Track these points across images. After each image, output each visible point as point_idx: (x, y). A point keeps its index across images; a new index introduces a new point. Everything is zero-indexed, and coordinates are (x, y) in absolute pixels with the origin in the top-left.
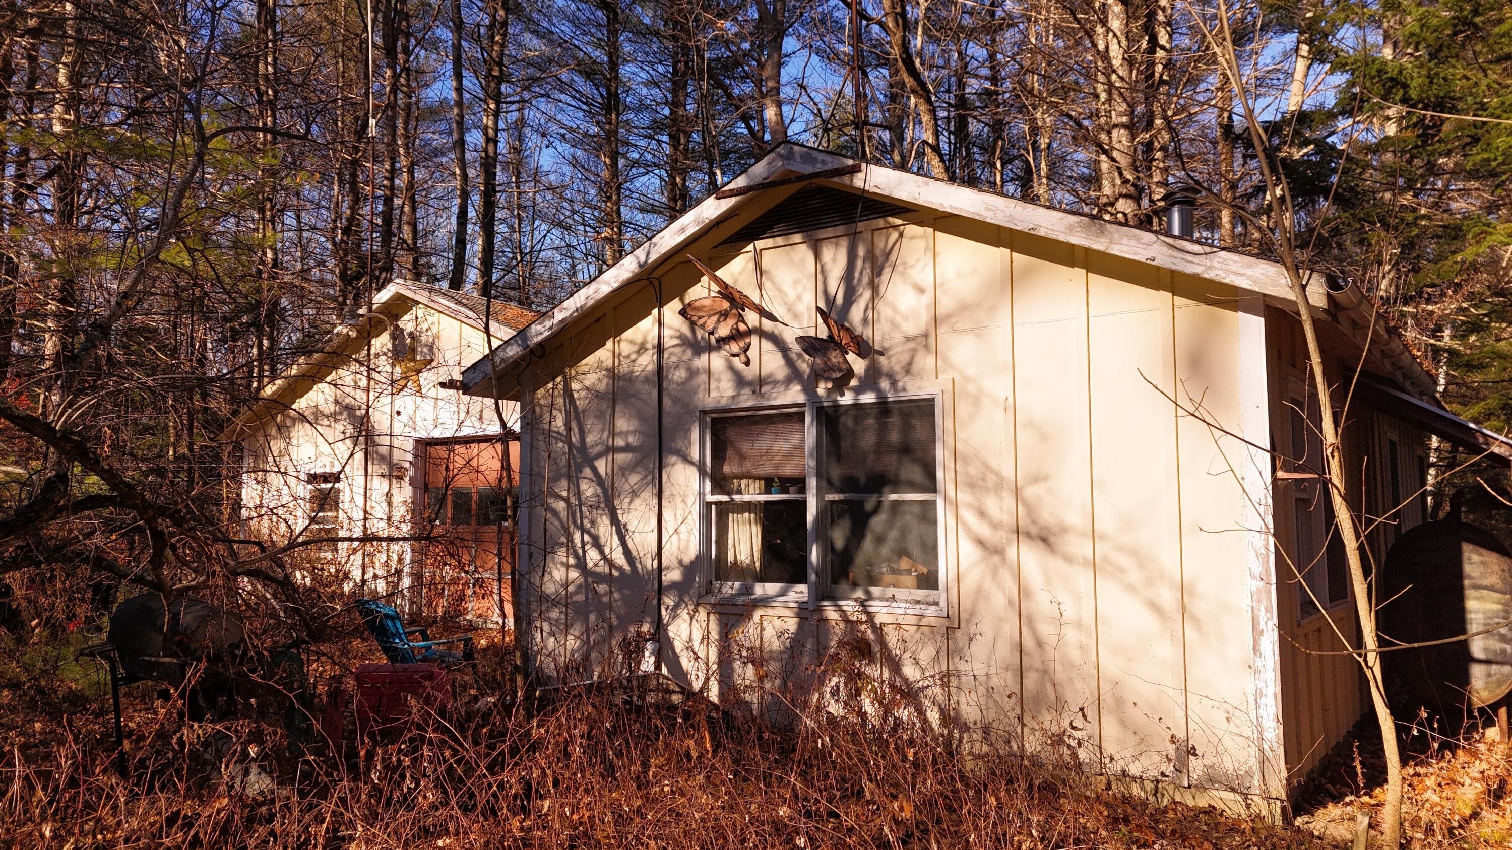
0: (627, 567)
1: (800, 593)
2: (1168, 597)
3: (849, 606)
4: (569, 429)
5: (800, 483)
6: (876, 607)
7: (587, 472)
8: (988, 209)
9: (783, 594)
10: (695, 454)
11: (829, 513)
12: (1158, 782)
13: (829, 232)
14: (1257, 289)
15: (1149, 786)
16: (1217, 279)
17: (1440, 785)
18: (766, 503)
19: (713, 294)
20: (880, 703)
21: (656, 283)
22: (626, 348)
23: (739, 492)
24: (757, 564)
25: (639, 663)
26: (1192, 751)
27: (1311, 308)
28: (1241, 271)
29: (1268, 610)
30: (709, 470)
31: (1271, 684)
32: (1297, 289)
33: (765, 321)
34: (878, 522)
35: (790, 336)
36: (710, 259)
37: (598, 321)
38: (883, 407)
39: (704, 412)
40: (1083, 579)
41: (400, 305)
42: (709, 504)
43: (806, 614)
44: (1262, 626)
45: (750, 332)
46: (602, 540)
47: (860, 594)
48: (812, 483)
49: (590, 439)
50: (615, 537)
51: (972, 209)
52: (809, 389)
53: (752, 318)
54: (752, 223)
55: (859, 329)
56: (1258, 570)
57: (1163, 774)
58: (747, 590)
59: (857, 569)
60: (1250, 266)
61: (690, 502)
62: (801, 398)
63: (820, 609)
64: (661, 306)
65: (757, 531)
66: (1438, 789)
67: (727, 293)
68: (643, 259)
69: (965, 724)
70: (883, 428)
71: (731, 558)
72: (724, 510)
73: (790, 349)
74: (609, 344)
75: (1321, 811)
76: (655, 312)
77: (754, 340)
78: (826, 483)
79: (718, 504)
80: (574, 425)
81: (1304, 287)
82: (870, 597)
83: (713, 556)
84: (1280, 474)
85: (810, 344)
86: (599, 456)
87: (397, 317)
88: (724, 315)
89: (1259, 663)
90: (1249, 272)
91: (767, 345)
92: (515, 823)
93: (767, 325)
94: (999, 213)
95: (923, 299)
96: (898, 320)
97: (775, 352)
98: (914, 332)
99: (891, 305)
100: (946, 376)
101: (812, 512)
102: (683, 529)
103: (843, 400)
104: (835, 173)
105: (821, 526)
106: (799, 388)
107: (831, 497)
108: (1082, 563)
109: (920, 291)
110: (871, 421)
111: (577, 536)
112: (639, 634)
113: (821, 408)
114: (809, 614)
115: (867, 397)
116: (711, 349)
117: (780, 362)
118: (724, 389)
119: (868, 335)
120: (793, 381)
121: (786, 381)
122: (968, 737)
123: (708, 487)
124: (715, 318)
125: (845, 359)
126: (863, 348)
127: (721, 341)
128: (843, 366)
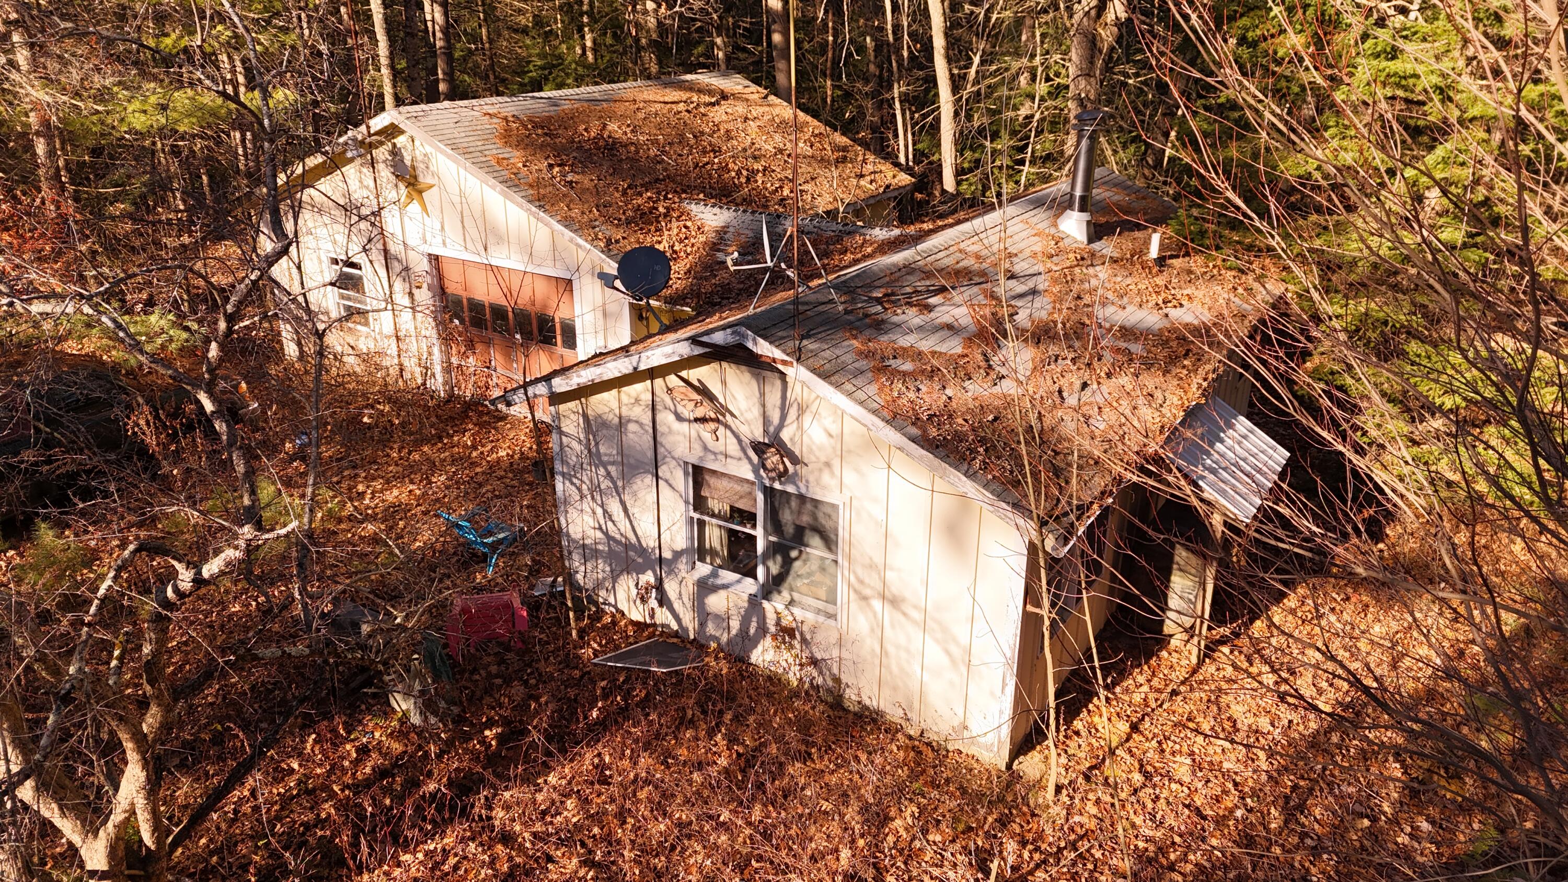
0: (635, 540)
1: (749, 586)
2: (958, 653)
3: (779, 604)
4: (588, 440)
5: (752, 520)
6: (795, 608)
7: (602, 471)
8: (873, 425)
9: (740, 582)
10: (681, 487)
11: (771, 551)
12: (947, 737)
13: (769, 374)
15: (942, 738)
18: (731, 529)
22: (625, 398)
24: (725, 556)
25: (648, 600)
26: (966, 728)
28: (1012, 518)
30: (691, 501)
31: (1008, 709)
33: (728, 416)
34: (799, 564)
35: (744, 434)
38: (802, 498)
39: (686, 463)
40: (916, 635)
41: (396, 131)
42: (692, 517)
44: (1007, 682)
45: (718, 421)
46: (616, 519)
48: (760, 526)
49: (603, 451)
50: (626, 519)
51: (863, 421)
52: (756, 472)
55: (788, 445)
57: (949, 734)
58: (715, 574)
61: (678, 514)
62: (750, 475)
63: (761, 603)
64: (653, 380)
65: (724, 536)
68: (635, 364)
69: (847, 684)
70: (801, 511)
71: (707, 546)
72: (702, 524)
73: (742, 443)
74: (614, 392)
75: (1031, 754)
76: (649, 382)
77: (721, 427)
78: (768, 531)
79: (698, 519)
80: (592, 439)
83: (696, 543)
85: (758, 446)
86: (610, 463)
87: (393, 139)
88: (698, 404)
90: (1016, 520)
91: (728, 433)
93: (729, 419)
94: (880, 431)
95: (832, 441)
96: (814, 448)
97: (735, 441)
98: (823, 459)
99: (810, 437)
100: (847, 494)
101: (760, 546)
102: (674, 528)
103: (777, 486)
104: (774, 360)
105: (766, 556)
106: (749, 467)
107: (773, 539)
108: (915, 622)
109: (830, 436)
110: (794, 503)
111: (599, 511)
112: (648, 583)
113: (765, 487)
114: (754, 602)
115: (790, 489)
116: (690, 421)
117: (738, 447)
118: (698, 451)
119: (797, 453)
120: (746, 461)
121: (740, 459)
122: (848, 691)
123: (691, 507)
124: (693, 403)
125: (783, 462)
126: (795, 461)
127: (696, 420)
128: (781, 467)
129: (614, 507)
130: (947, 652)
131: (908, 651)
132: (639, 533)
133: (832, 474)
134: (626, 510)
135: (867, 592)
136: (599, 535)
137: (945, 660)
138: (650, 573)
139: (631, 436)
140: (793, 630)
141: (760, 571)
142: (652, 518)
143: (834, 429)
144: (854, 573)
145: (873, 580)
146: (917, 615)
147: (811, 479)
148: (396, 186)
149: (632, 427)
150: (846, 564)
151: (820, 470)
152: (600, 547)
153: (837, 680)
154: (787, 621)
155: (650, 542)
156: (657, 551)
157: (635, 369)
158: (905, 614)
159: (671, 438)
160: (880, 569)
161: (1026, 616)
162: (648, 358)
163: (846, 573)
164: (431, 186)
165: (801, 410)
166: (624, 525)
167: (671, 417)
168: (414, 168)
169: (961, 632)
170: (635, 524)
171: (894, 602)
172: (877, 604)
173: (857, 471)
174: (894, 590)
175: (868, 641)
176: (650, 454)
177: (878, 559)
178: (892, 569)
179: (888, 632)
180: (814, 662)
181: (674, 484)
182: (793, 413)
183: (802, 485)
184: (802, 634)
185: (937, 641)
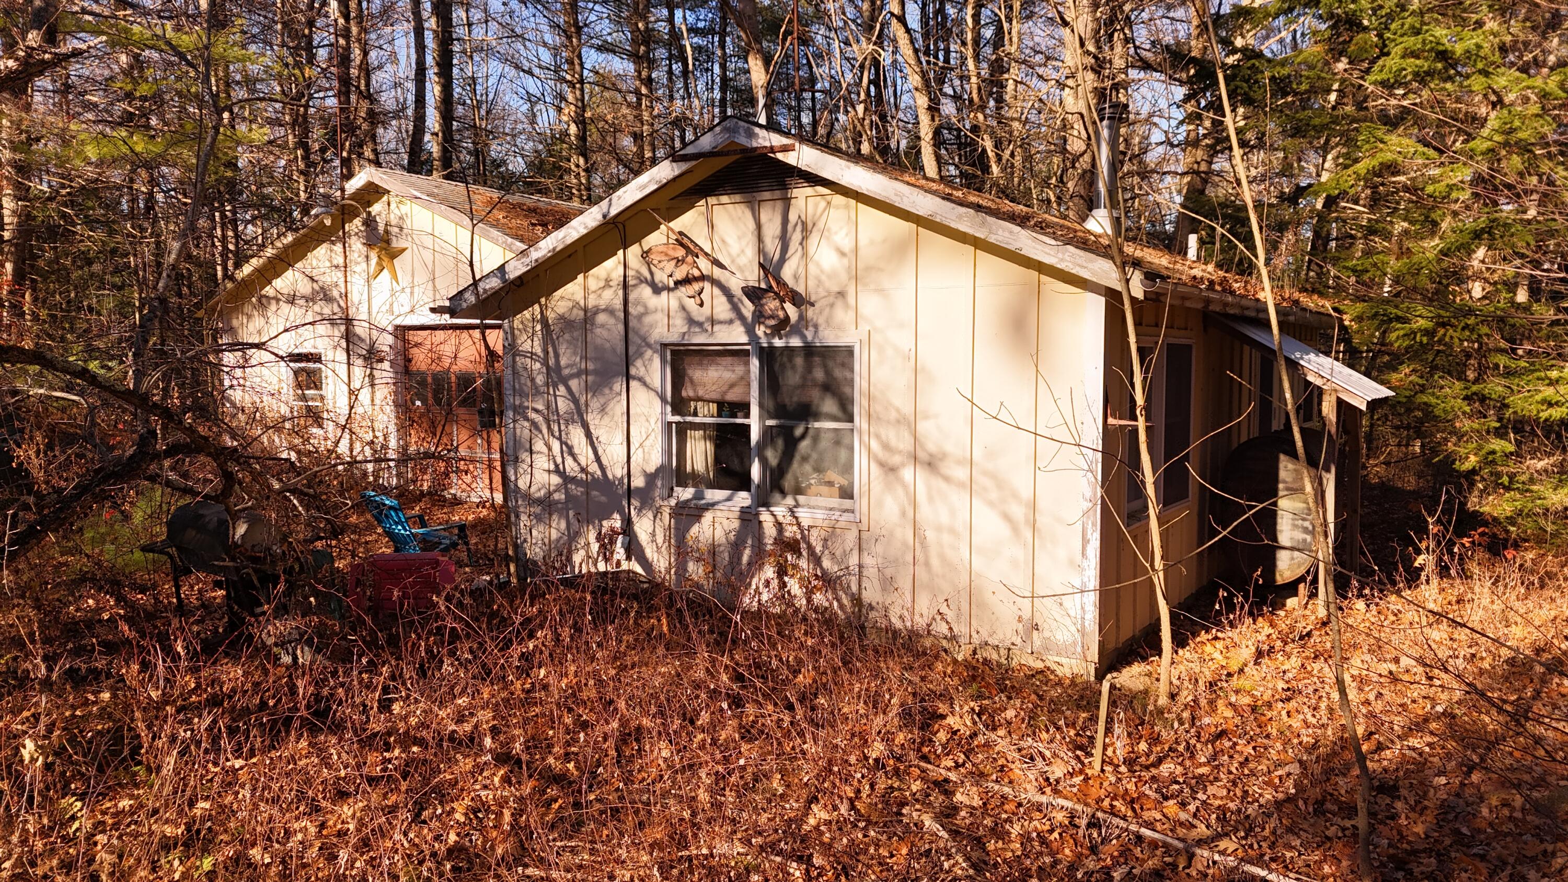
0: (599, 473)
1: (743, 499)
2: (1019, 512)
3: (780, 511)
4: (546, 352)
5: (744, 408)
6: (802, 513)
7: (562, 390)
8: (896, 195)
9: (729, 499)
10: (656, 383)
11: (768, 434)
12: (1009, 649)
13: (767, 195)
14: (1094, 280)
15: (1003, 652)
16: (1067, 269)
17: (1227, 648)
18: (718, 424)
19: (671, 241)
20: (807, 588)
21: (621, 227)
22: (593, 284)
23: (695, 414)
24: (711, 474)
25: (612, 553)
26: (1036, 627)
27: (1133, 300)
28: (1085, 264)
29: (1094, 524)
30: (669, 399)
31: (1092, 579)
32: (1123, 282)
33: (716, 269)
34: (804, 445)
35: (736, 285)
36: (668, 209)
37: (569, 256)
38: (809, 350)
39: (664, 346)
40: (959, 499)
41: (372, 192)
42: (670, 424)
43: (747, 517)
44: (1089, 536)
45: (703, 278)
46: (576, 450)
47: (789, 501)
48: (755, 410)
49: (563, 362)
50: (590, 448)
51: (884, 194)
52: (750, 331)
53: (704, 265)
54: (704, 180)
55: (790, 283)
56: (1089, 494)
57: (1013, 644)
58: (699, 496)
59: (788, 482)
60: (1091, 261)
61: (653, 421)
62: (744, 339)
63: (757, 514)
64: (625, 248)
65: (710, 447)
66: (1224, 651)
67: (682, 240)
68: (605, 210)
69: (870, 605)
70: (809, 369)
71: (689, 468)
72: (682, 430)
73: (733, 296)
74: (580, 277)
75: (1128, 669)
76: (621, 252)
77: (707, 285)
78: (765, 412)
79: (677, 423)
80: (550, 350)
81: (1128, 281)
82: (797, 505)
83: (674, 464)
84: (1111, 421)
85: (753, 294)
86: (572, 376)
87: (370, 204)
88: (679, 262)
89: (1085, 564)
90: (1090, 265)
91: (716, 291)
92: (518, 685)
93: (717, 273)
94: (905, 199)
95: (845, 261)
96: (823, 278)
97: (723, 299)
98: (836, 289)
99: (818, 265)
100: (864, 328)
101: (755, 435)
102: (647, 443)
103: (778, 343)
104: (772, 149)
105: (762, 446)
106: (742, 329)
107: (771, 422)
108: (961, 485)
109: (843, 254)
110: (799, 361)
111: (556, 446)
112: (612, 529)
113: (762, 348)
114: (748, 518)
115: (796, 342)
116: (669, 290)
117: (728, 306)
118: (680, 325)
119: (801, 289)
120: (738, 323)
121: (731, 322)
122: (872, 615)
123: (669, 409)
124: (673, 263)
125: (783, 308)
126: (797, 299)
127: (678, 283)
128: (781, 314)
129: (577, 436)
130: (1007, 517)
131: (952, 531)
132: (605, 461)
133: (847, 306)
134: (588, 435)
135: (896, 460)
136: (556, 480)
137: (1004, 530)
138: (616, 516)
139: (598, 331)
140: (797, 542)
141: (756, 471)
142: (620, 437)
143: (847, 244)
144: (878, 437)
145: (903, 442)
146: (961, 474)
147: (821, 321)
148: (367, 257)
149: (602, 318)
150: (865, 426)
151: (832, 305)
152: (556, 496)
153: (857, 600)
154: (791, 532)
155: (617, 471)
156: (626, 481)
157: (604, 216)
158: (947, 479)
159: (647, 320)
160: (910, 423)
161: (1108, 433)
162: (619, 198)
163: (866, 438)
164: (404, 250)
165: (806, 230)
166: (585, 454)
167: (647, 291)
168: (387, 232)
169: (1022, 483)
170: (600, 452)
171: (932, 464)
172: (907, 473)
173: (880, 291)
174: (931, 447)
175: (898, 533)
176: (620, 348)
177: (908, 410)
178: (926, 417)
179: (925, 511)
180: (829, 582)
181: (648, 380)
182: (796, 237)
183: (809, 335)
184: (810, 548)
185: (991, 504)
